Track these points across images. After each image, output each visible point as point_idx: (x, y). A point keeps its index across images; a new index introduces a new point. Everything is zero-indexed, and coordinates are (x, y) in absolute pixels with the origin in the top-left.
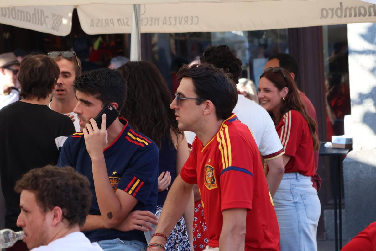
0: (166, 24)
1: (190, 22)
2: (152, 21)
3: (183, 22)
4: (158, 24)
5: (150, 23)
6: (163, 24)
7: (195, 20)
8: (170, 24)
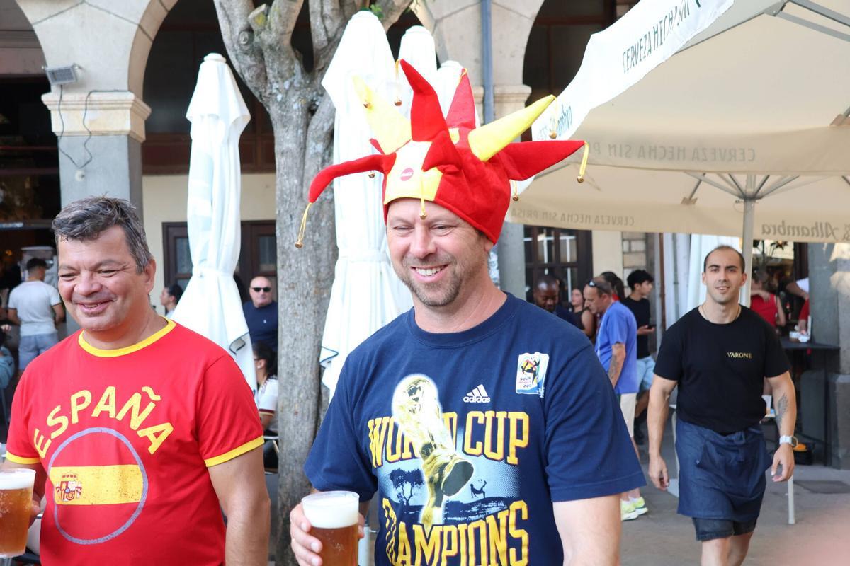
0: (598, 222)
1: (624, 222)
2: (582, 218)
3: (617, 222)
4: (590, 221)
5: (580, 220)
6: (595, 222)
7: (630, 221)
8: (603, 223)
